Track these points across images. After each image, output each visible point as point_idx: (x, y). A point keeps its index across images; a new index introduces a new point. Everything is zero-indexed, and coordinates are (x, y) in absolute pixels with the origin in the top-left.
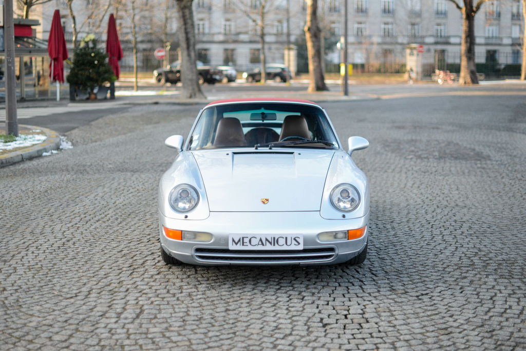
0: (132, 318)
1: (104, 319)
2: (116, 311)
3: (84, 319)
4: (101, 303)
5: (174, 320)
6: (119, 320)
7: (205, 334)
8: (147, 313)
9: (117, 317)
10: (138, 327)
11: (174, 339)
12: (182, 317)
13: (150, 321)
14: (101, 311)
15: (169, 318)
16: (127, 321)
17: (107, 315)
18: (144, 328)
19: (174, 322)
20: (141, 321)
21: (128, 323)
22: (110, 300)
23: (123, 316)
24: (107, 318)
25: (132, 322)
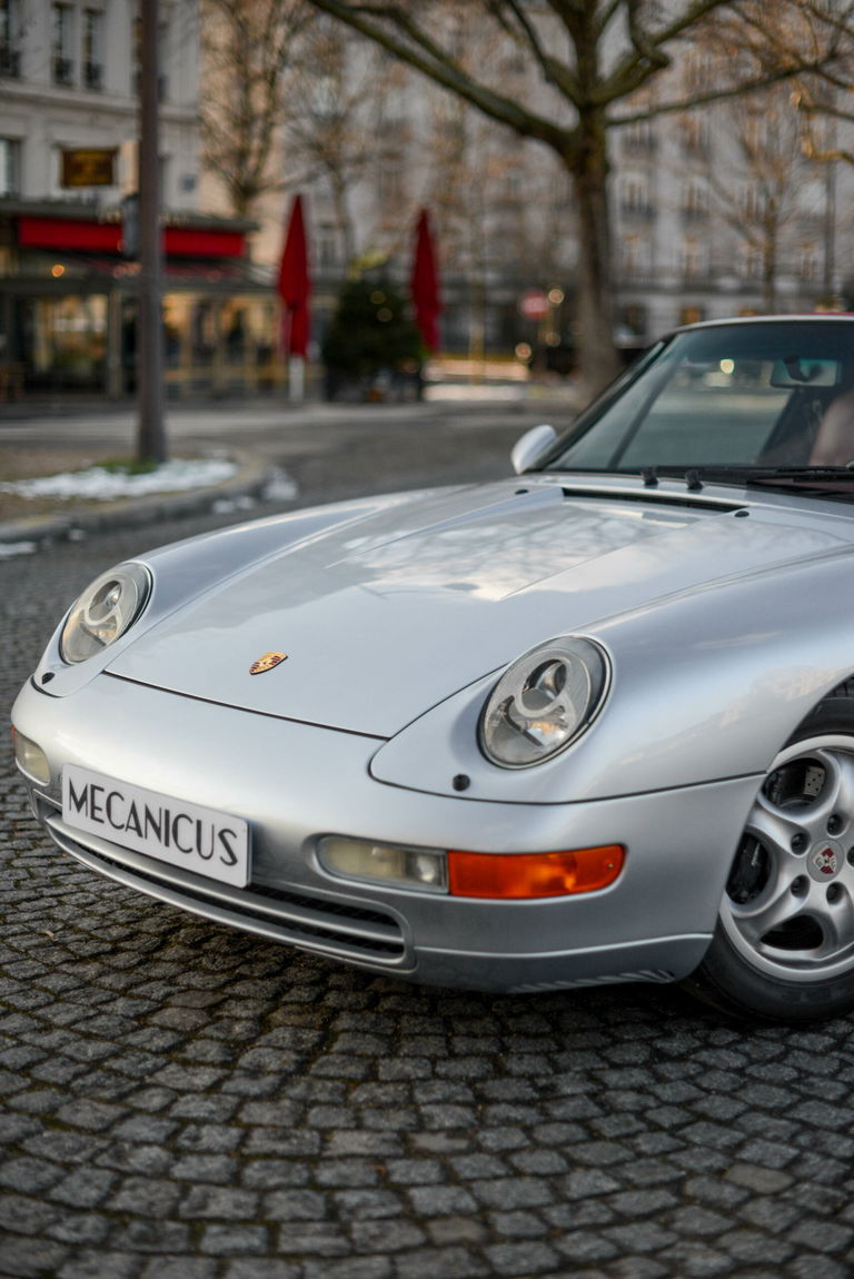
0: (279, 1072)
1: (173, 1068)
2: (229, 1030)
3: (95, 1064)
4: (189, 988)
5: (438, 1096)
6: (228, 1078)
7: (554, 1181)
8: (343, 1053)
9: (224, 1065)
10: (288, 1122)
11: (423, 1199)
12: (471, 1083)
13: (345, 1093)
14: (173, 1030)
15: (423, 1080)
16: (254, 1088)
17: (192, 1050)
18: (312, 1128)
19: (437, 1102)
20: (310, 1087)
21: (257, 1098)
22: (222, 978)
23: (246, 1060)
24: (185, 1063)
25: (273, 1096)
